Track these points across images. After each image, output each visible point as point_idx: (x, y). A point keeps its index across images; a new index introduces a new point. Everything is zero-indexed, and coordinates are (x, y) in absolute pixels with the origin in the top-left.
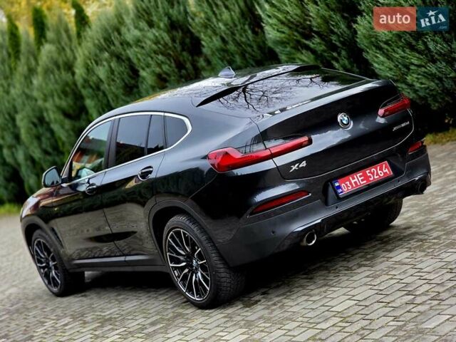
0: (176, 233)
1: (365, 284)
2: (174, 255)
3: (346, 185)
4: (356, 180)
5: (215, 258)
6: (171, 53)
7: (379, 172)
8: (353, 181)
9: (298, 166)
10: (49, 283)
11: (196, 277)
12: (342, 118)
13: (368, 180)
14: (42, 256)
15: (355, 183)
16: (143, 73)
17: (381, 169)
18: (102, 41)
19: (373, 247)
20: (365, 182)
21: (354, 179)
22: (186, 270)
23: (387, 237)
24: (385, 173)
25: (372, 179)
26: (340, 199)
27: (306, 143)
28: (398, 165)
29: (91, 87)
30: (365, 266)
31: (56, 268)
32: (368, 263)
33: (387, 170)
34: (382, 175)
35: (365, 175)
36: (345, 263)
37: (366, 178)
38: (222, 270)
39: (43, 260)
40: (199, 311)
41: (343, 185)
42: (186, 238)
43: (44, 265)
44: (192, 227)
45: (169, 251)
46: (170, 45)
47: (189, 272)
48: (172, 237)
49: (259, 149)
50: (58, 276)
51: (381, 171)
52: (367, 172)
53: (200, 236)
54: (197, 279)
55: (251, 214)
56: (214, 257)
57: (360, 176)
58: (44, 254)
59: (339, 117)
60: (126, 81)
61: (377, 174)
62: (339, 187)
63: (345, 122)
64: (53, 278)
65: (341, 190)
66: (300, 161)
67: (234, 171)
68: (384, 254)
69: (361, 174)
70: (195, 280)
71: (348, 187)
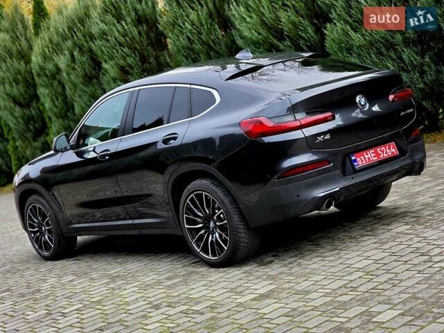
0: (196, 195)
1: (375, 248)
2: (192, 217)
3: (361, 159)
4: (369, 156)
5: (236, 220)
6: (138, 47)
7: (388, 151)
8: (366, 157)
9: (323, 138)
10: (40, 247)
11: (212, 237)
12: (360, 99)
13: (379, 157)
14: (36, 221)
15: (369, 158)
16: (105, 66)
17: (389, 149)
18: (66, 30)
19: (369, 222)
20: (376, 158)
21: (367, 155)
22: (203, 232)
23: (379, 214)
24: (393, 153)
25: (382, 156)
26: (356, 171)
27: (329, 118)
28: (403, 146)
29: (46, 76)
30: (368, 235)
31: (50, 231)
32: (369, 233)
33: (394, 150)
34: (390, 154)
35: (376, 152)
36: (346, 234)
37: (378, 155)
38: (242, 231)
39: (35, 224)
40: (213, 270)
41: (358, 159)
42: (208, 201)
43: (36, 229)
44: (216, 190)
45: (186, 213)
46: (138, 39)
47: (205, 233)
48: (192, 200)
49: (289, 120)
50: (51, 240)
51: (389, 150)
52: (379, 149)
53: (224, 198)
54: (214, 240)
55: (278, 178)
56: (236, 218)
57: (373, 153)
58: (38, 219)
59: (358, 99)
60: (87, 71)
61: (386, 153)
62: (355, 161)
63: (363, 103)
64: (46, 242)
65: (356, 164)
66: (324, 133)
67: (263, 138)
68: (383, 227)
69: (373, 151)
70: (212, 240)
71: (362, 161)
